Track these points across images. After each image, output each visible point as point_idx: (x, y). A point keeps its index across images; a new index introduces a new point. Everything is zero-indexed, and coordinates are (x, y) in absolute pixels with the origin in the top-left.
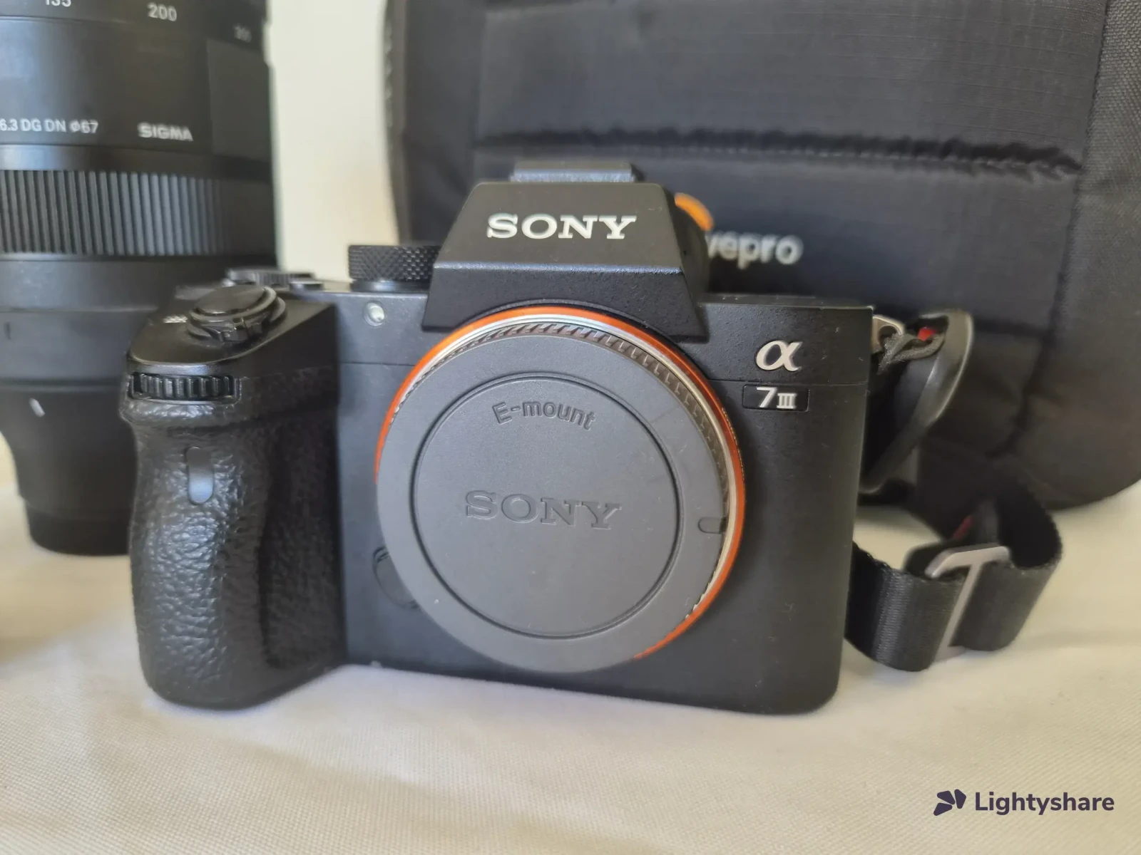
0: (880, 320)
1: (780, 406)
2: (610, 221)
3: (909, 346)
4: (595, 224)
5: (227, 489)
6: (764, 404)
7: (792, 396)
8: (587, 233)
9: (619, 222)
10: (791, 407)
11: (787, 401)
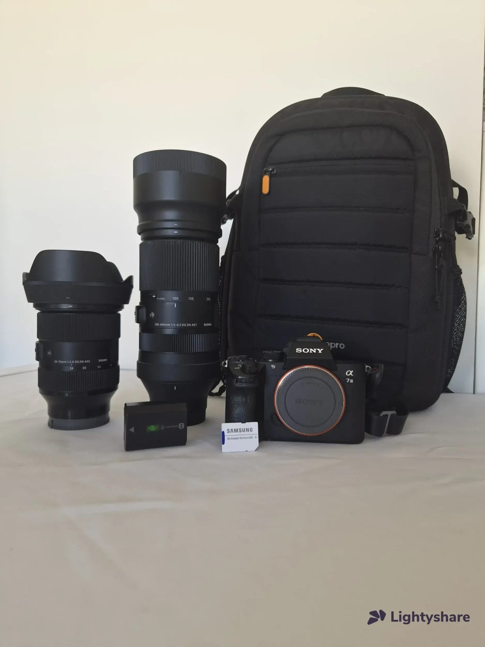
0: (367, 366)
1: (351, 382)
2: (319, 350)
3: (372, 371)
4: (316, 350)
6: (348, 382)
7: (352, 380)
8: (315, 352)
9: (320, 350)
10: (352, 382)
11: (352, 381)
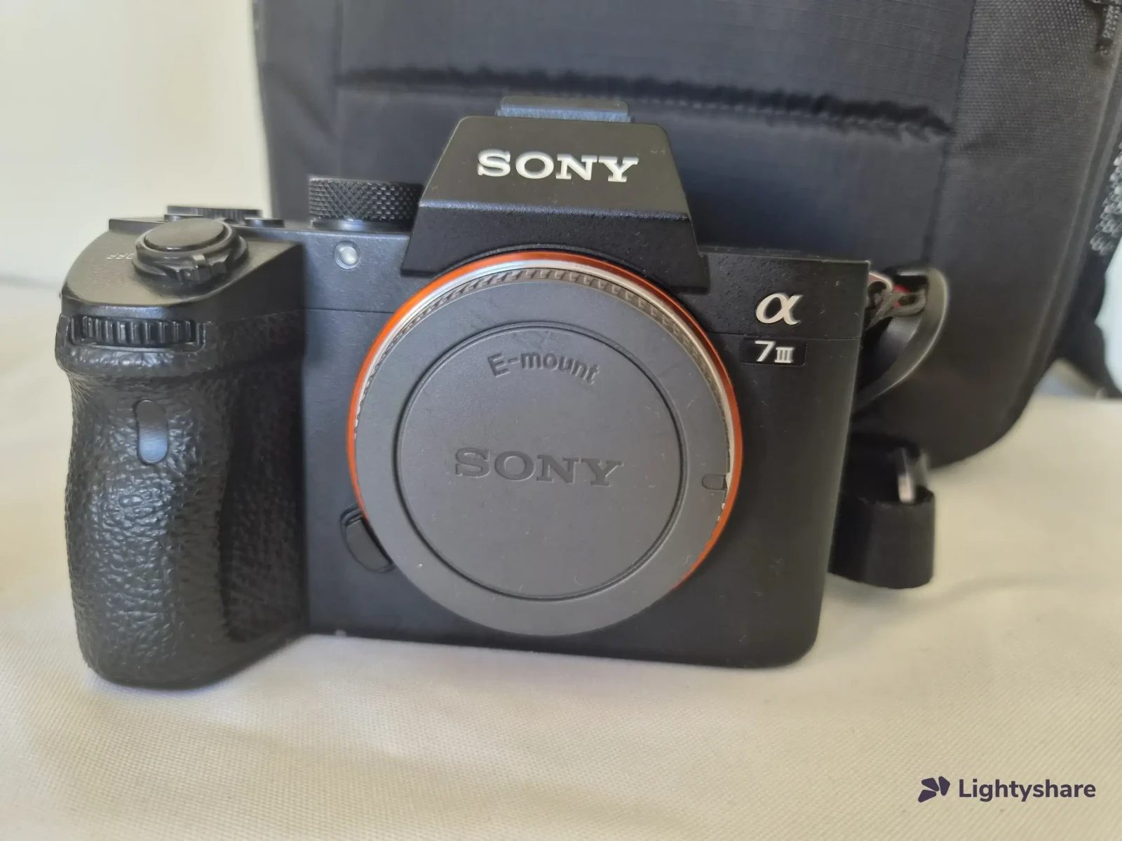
1: (777, 361)
2: (611, 163)
4: (594, 164)
5: (183, 448)
6: (761, 359)
7: (790, 350)
8: (586, 174)
9: (620, 163)
10: (788, 361)
11: (785, 355)
